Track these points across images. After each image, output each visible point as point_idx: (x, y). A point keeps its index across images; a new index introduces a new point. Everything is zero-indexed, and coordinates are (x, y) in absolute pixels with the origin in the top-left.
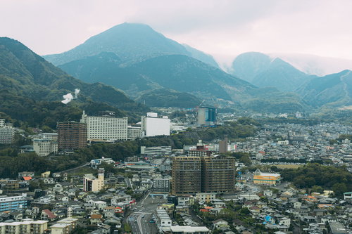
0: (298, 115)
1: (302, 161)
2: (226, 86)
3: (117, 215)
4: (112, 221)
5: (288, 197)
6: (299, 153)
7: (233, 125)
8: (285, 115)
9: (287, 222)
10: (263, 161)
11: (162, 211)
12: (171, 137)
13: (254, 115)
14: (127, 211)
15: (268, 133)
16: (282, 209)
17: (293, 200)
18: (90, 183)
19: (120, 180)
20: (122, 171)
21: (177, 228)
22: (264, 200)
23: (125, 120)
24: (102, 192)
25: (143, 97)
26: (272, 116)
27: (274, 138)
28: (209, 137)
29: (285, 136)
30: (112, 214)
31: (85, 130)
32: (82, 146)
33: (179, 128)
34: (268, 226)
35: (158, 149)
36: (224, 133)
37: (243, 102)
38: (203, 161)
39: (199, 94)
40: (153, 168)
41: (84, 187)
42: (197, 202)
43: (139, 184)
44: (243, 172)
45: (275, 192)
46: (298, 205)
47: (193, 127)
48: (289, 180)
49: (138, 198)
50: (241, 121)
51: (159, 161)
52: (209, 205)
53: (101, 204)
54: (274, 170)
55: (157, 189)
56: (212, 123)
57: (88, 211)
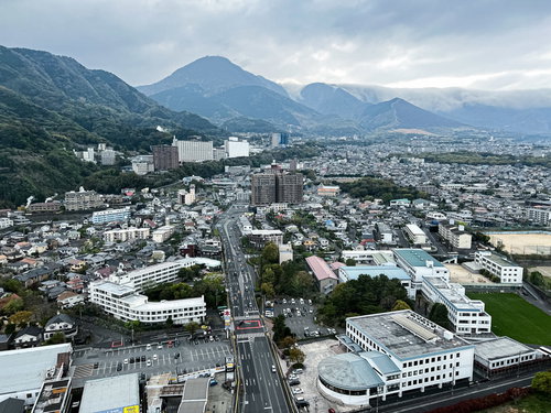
0: (356, 138)
1: (356, 176)
2: (295, 114)
3: (207, 222)
4: (203, 227)
5: (345, 205)
6: (355, 170)
7: (301, 146)
8: (344, 138)
9: (344, 225)
10: (326, 176)
11: (244, 218)
12: (250, 157)
13: (319, 139)
14: (215, 219)
15: (331, 154)
16: (341, 215)
17: (350, 207)
18: (183, 197)
19: (209, 194)
20: (210, 186)
21: (256, 232)
22: (326, 208)
23: (211, 144)
24: (194, 205)
25: (225, 124)
26: (334, 139)
27: (335, 157)
28: (282, 157)
29: (344, 155)
30: (203, 222)
31: (177, 153)
32: (174, 166)
33: (257, 150)
34: (329, 228)
35: (239, 168)
36: (294, 153)
37: (309, 127)
38: (276, 177)
39: (272, 121)
40: (235, 183)
41: (179, 200)
42: (272, 211)
43: (224, 197)
44: (309, 186)
45: (335, 201)
46: (353, 211)
47: (268, 149)
48: (346, 192)
49: (224, 208)
50: (308, 144)
51: (241, 178)
52: (282, 212)
53: (194, 214)
54: (335, 183)
55: (240, 201)
56: (284, 146)
57: (183, 220)
